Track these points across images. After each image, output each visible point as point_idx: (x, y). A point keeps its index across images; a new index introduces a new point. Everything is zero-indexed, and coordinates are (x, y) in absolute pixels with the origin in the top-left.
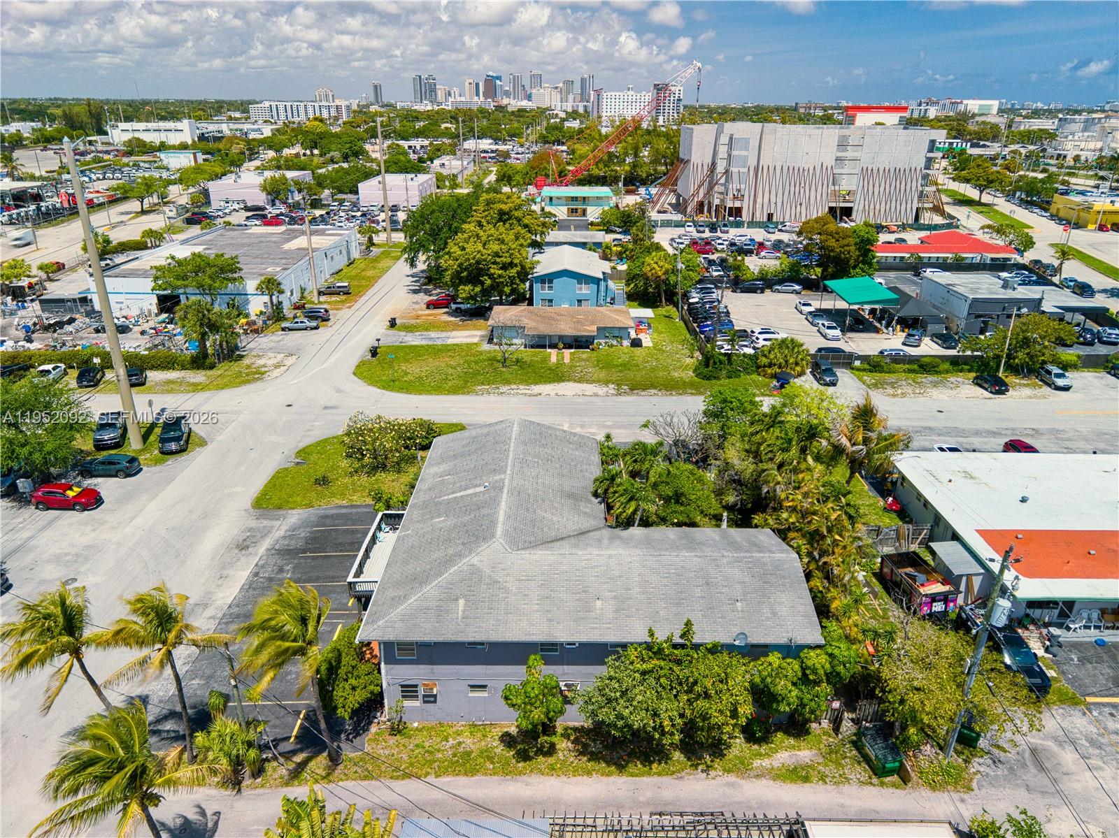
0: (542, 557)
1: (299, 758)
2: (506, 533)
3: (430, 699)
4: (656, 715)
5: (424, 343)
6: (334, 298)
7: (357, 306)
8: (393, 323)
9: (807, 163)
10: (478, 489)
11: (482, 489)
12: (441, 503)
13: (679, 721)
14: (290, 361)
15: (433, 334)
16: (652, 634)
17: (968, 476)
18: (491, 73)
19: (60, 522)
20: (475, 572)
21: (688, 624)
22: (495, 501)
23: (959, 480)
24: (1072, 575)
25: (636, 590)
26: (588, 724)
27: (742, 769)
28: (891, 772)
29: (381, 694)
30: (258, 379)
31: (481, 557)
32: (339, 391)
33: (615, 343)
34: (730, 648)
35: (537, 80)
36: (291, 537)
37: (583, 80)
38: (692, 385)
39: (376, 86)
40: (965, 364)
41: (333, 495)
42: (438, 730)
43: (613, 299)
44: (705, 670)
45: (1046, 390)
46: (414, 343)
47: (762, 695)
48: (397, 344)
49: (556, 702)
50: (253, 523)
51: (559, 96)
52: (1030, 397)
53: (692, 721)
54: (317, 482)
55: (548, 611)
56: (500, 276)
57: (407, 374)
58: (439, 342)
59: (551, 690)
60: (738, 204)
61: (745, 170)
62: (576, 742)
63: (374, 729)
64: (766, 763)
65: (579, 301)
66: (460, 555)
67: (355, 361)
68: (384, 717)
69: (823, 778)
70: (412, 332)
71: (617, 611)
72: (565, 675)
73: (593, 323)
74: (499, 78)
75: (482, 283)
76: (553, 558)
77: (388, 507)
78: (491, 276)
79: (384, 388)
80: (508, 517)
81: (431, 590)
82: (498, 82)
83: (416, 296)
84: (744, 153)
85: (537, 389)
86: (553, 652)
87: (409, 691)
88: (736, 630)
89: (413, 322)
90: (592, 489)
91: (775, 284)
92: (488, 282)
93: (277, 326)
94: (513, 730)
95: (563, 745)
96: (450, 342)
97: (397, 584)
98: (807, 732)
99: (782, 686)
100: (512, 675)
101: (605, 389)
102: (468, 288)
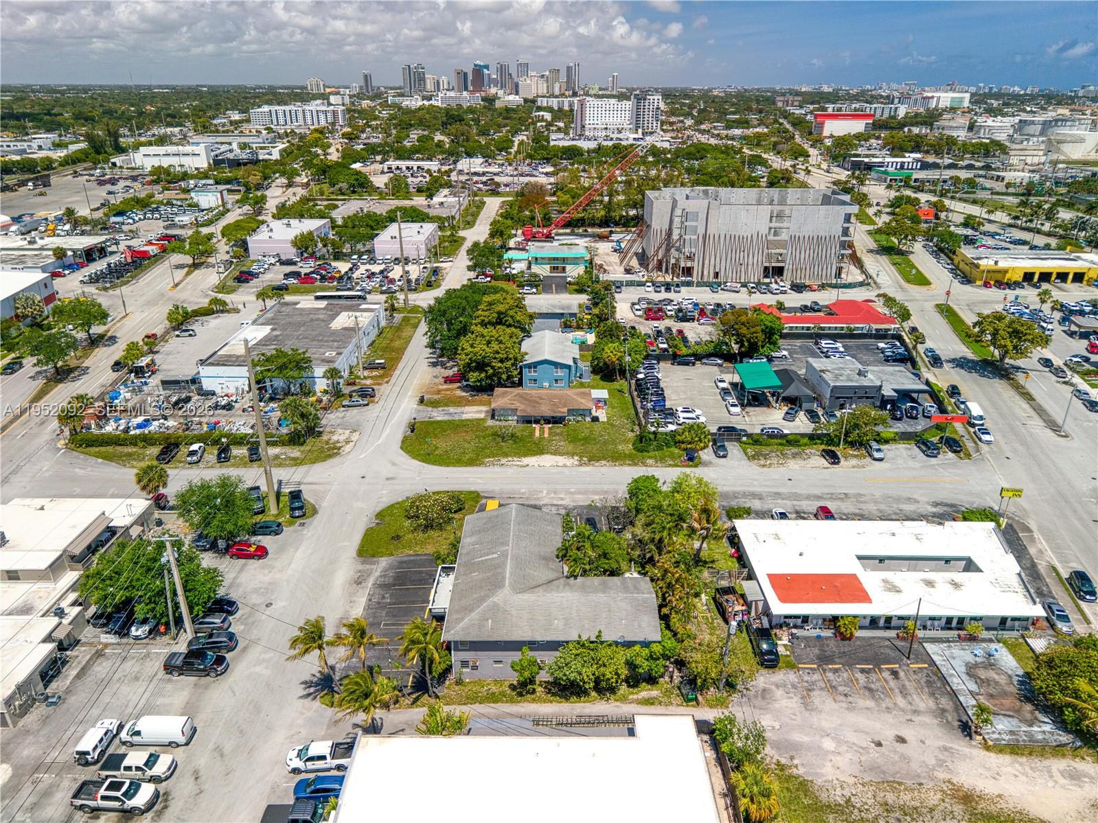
0: (528, 597)
1: (414, 696)
2: (510, 584)
3: (475, 668)
4: (580, 674)
5: (446, 418)
6: (375, 373)
7: (393, 380)
8: (422, 401)
9: (746, 232)
10: (494, 556)
11: (496, 556)
12: (475, 564)
13: (592, 677)
14: (355, 437)
15: (452, 410)
16: (580, 637)
17: (777, 537)
18: (478, 62)
19: (248, 567)
20: (495, 605)
21: (600, 632)
22: (504, 564)
23: (770, 540)
24: (807, 601)
25: (574, 615)
26: (551, 679)
27: (624, 699)
28: (691, 700)
29: (451, 666)
30: (337, 454)
31: (499, 597)
32: (394, 464)
33: (580, 419)
34: (617, 643)
35: (524, 68)
36: (384, 576)
37: (569, 69)
38: (630, 457)
39: (366, 76)
40: (819, 439)
41: (404, 547)
42: (479, 683)
43: (581, 375)
44: (604, 652)
45: (869, 459)
46: (439, 419)
47: (631, 665)
48: (427, 419)
49: (535, 669)
50: (360, 567)
51: (545, 85)
52: (854, 467)
53: (598, 677)
54: (393, 538)
55: (532, 626)
56: (500, 368)
57: (437, 448)
58: (457, 418)
59: (533, 663)
60: (689, 264)
61: (696, 237)
62: (545, 688)
63: (447, 683)
64: (635, 697)
65: (556, 380)
66: (488, 597)
67: (400, 437)
68: (452, 677)
69: (660, 703)
70: (436, 407)
71: (565, 625)
72: (539, 656)
73: (565, 406)
74: (487, 67)
75: (487, 372)
77: (444, 562)
78: (493, 368)
79: (423, 461)
80: (511, 574)
81: (475, 615)
82: (486, 71)
83: (435, 369)
84: (694, 224)
85: (526, 460)
86: (534, 645)
87: (465, 664)
88: (620, 634)
89: (436, 397)
90: (556, 553)
91: (703, 358)
92: (491, 371)
93: (337, 403)
94: (515, 683)
95: (539, 689)
96: (465, 417)
97: (457, 612)
98: (657, 683)
99: (638, 661)
100: (515, 656)
101: (572, 460)
102: (476, 374)
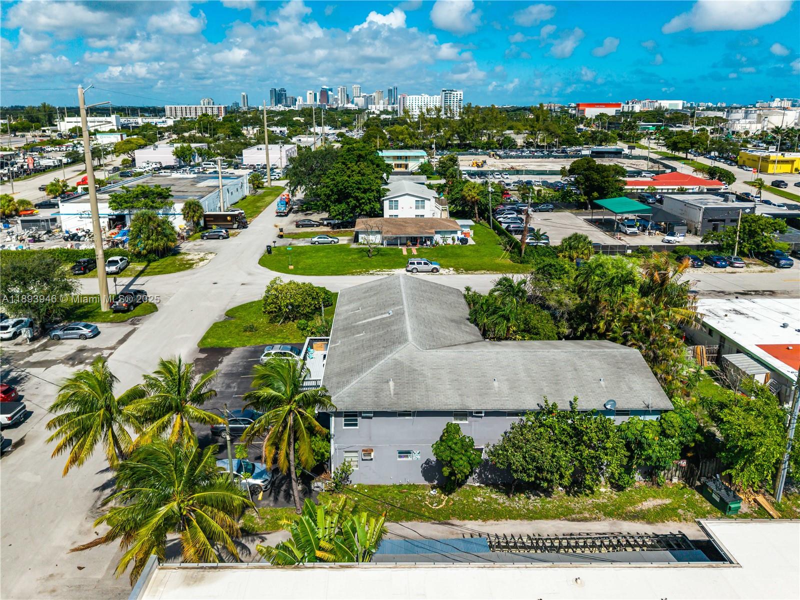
0: (446, 354)
2: (415, 339)
5: (307, 245)
7: (253, 223)
10: (384, 316)
11: (387, 315)
12: (358, 326)
14: (210, 257)
17: (737, 312)
18: (324, 87)
20: (398, 364)
22: (401, 322)
23: (732, 316)
25: (522, 375)
30: (189, 268)
31: (399, 354)
32: (250, 274)
36: (232, 366)
37: (390, 91)
46: (300, 245)
48: (287, 246)
54: (246, 329)
55: (459, 389)
56: (362, 198)
65: (417, 216)
66: (384, 354)
67: (258, 256)
70: (297, 238)
71: (511, 389)
73: (432, 228)
74: (330, 90)
75: (348, 203)
76: (454, 354)
78: (355, 198)
79: (283, 272)
81: (367, 376)
82: (330, 93)
90: (466, 318)
92: (353, 202)
93: (198, 235)
97: (339, 374)
